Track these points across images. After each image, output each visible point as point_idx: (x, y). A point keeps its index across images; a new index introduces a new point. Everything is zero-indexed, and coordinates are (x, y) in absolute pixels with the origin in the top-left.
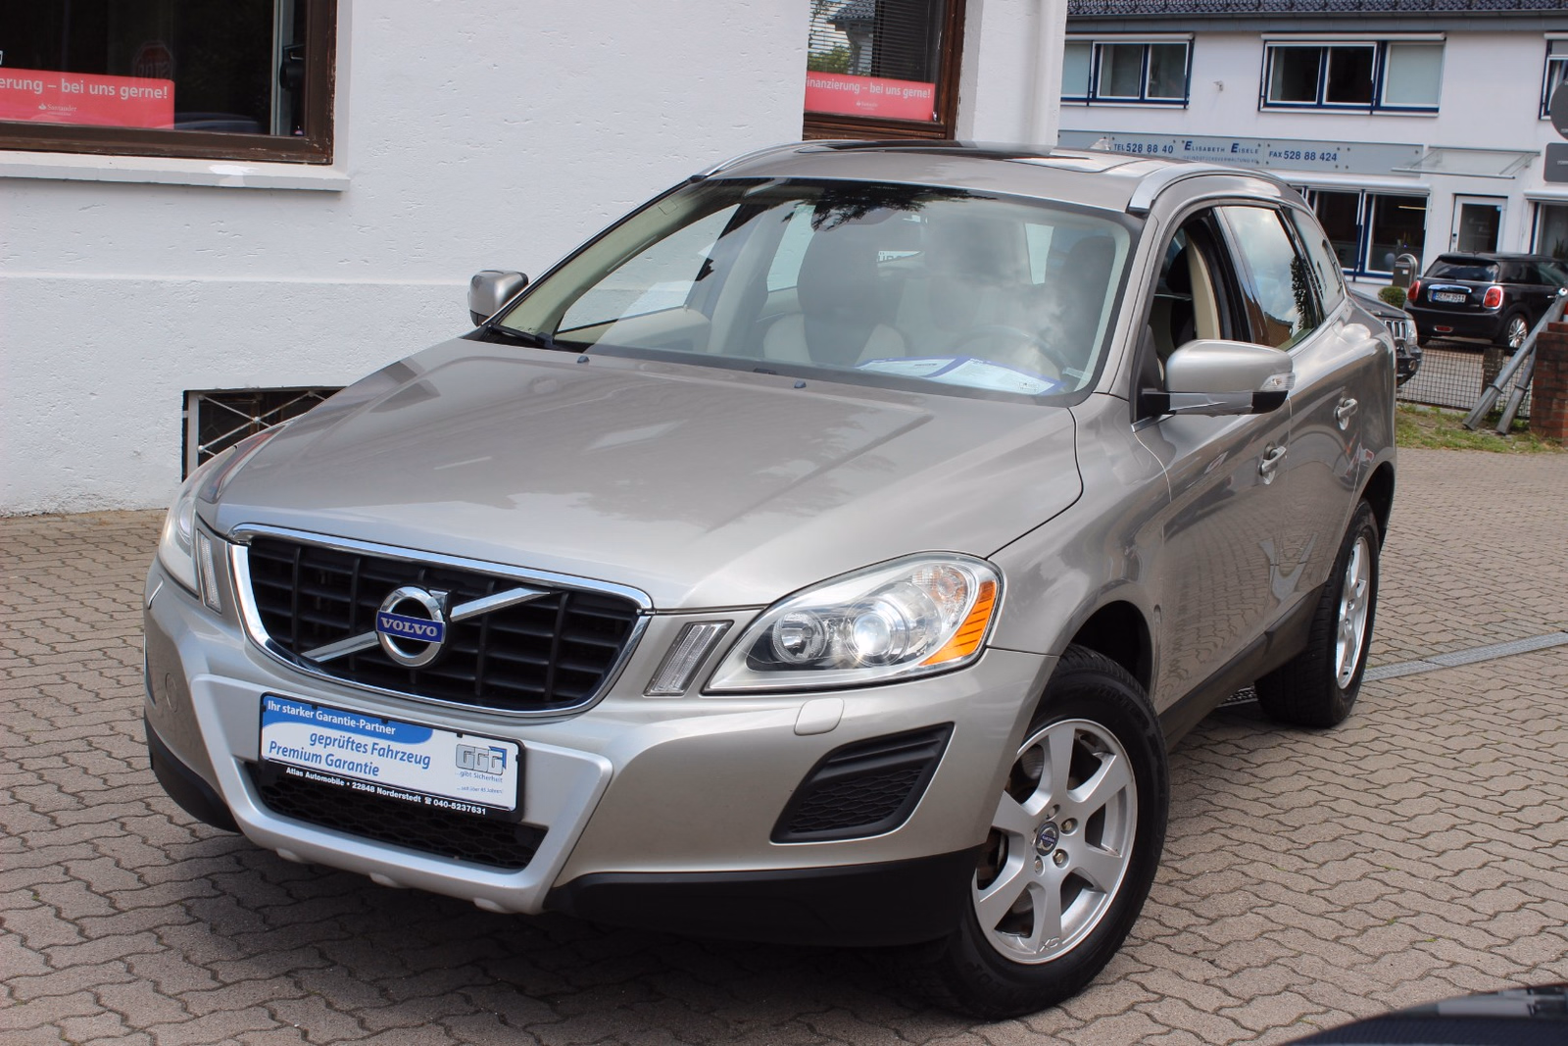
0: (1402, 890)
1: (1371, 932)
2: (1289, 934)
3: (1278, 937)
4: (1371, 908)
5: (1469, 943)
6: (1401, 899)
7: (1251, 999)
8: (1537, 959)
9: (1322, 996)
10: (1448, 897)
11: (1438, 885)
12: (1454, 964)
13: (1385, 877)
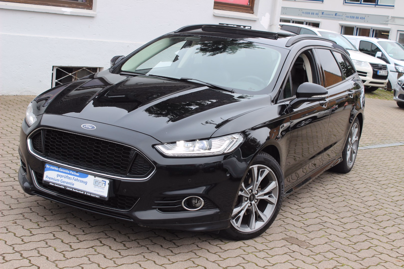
0: (344, 191)
1: (334, 198)
2: (316, 197)
3: (313, 197)
4: (336, 194)
5: (357, 201)
6: (343, 192)
7: (304, 208)
8: (371, 205)
9: (321, 208)
10: (354, 193)
11: (353, 190)
12: (352, 205)
13: (341, 188)
